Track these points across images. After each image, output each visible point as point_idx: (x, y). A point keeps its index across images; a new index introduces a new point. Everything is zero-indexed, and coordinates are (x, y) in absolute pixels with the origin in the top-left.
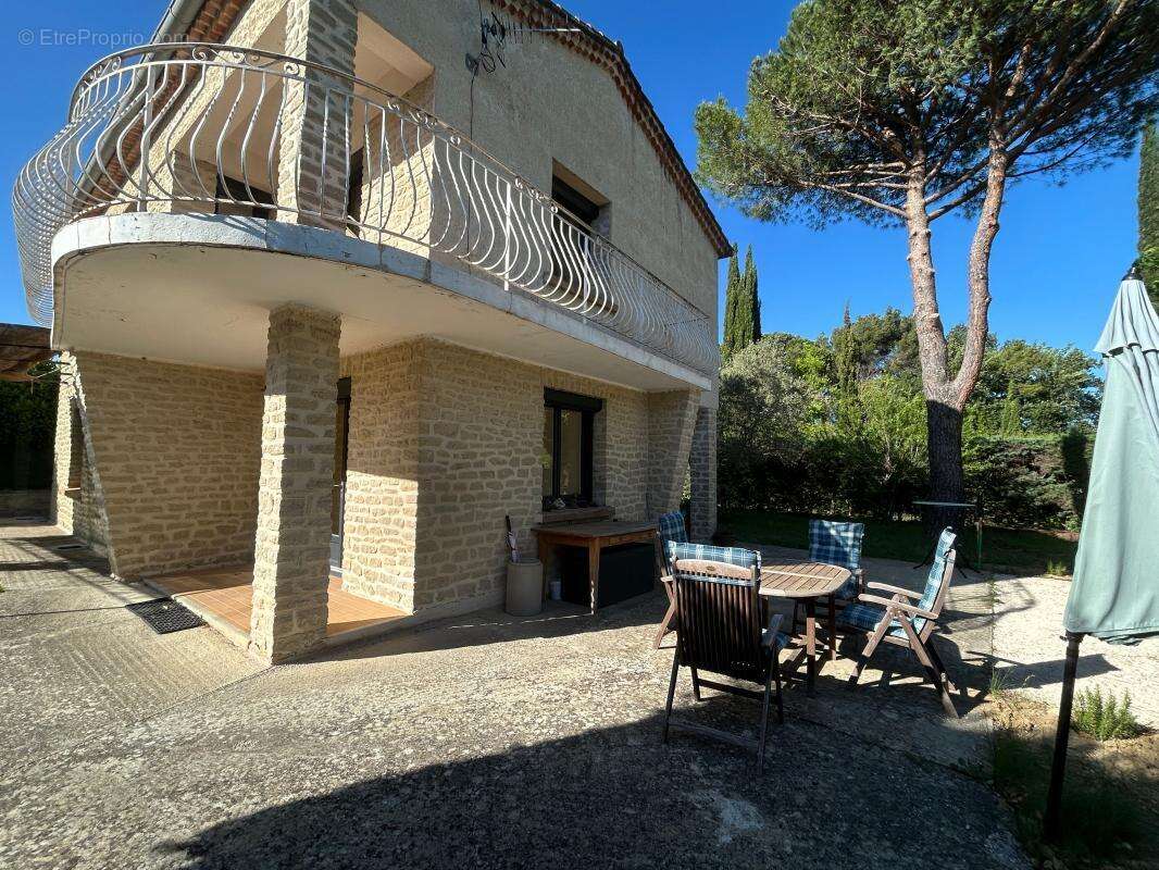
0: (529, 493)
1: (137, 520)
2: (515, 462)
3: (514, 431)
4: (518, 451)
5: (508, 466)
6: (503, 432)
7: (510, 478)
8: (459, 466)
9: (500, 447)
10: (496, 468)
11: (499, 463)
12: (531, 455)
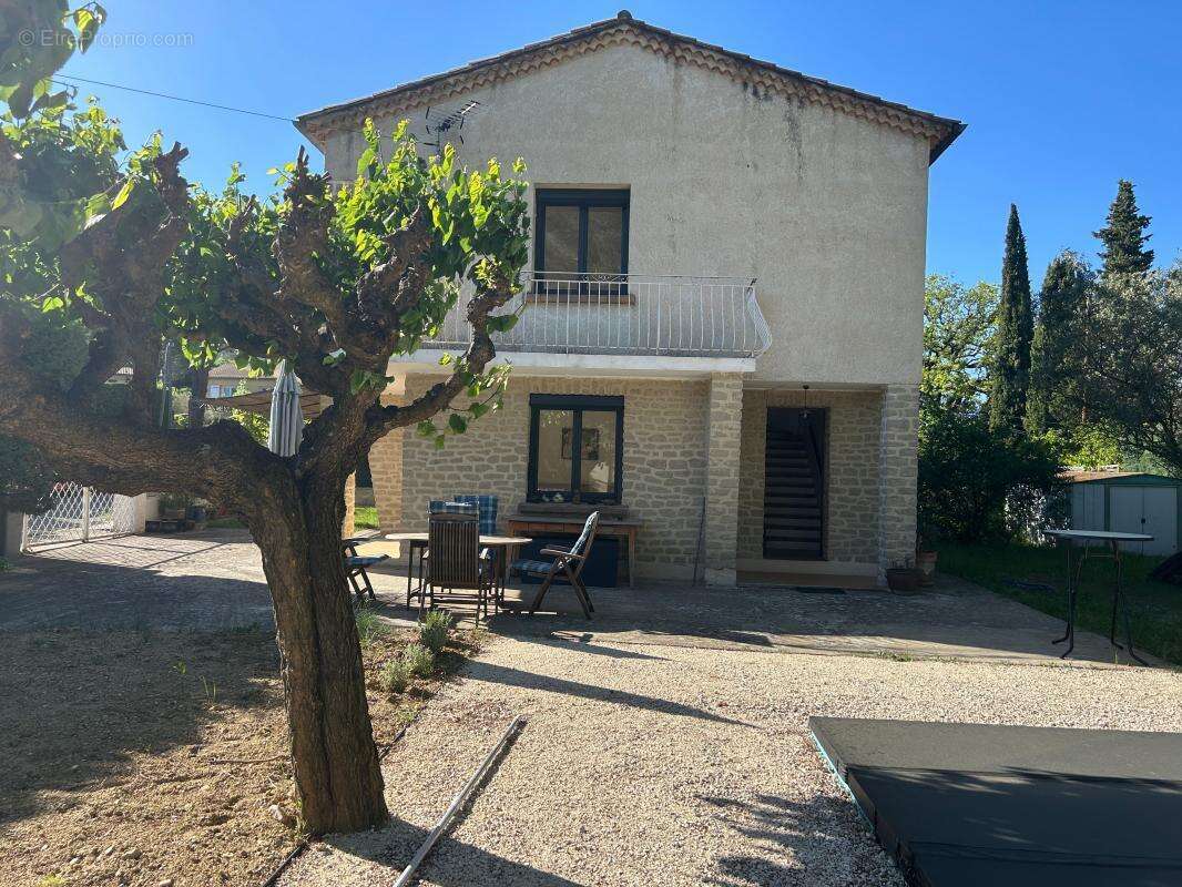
0: (510, 485)
1: (388, 500)
2: (494, 459)
3: (492, 434)
4: (499, 450)
5: (486, 463)
6: (481, 436)
7: (488, 472)
8: (436, 462)
9: (476, 447)
10: (474, 464)
11: (476, 460)
12: (513, 453)
